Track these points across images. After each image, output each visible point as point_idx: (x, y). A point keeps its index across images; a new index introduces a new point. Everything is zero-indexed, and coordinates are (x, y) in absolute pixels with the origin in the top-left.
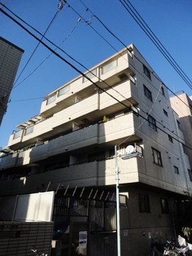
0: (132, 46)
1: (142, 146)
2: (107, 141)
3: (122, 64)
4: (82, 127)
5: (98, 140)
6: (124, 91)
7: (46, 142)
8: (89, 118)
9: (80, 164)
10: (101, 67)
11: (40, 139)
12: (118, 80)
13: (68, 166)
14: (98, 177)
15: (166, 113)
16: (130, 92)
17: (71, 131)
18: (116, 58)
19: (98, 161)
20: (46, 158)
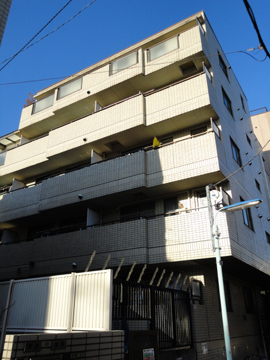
0: (202, 14)
1: (229, 192)
2: (165, 182)
3: (189, 43)
4: (106, 156)
5: (146, 181)
6: (194, 94)
7: (31, 185)
8: (123, 142)
9: (103, 224)
10: (146, 47)
11: (19, 178)
12: (179, 73)
13: (85, 227)
14: (148, 248)
15: (249, 141)
16: (207, 96)
17: (87, 162)
18: (177, 33)
19: (147, 218)
20: (36, 212)
